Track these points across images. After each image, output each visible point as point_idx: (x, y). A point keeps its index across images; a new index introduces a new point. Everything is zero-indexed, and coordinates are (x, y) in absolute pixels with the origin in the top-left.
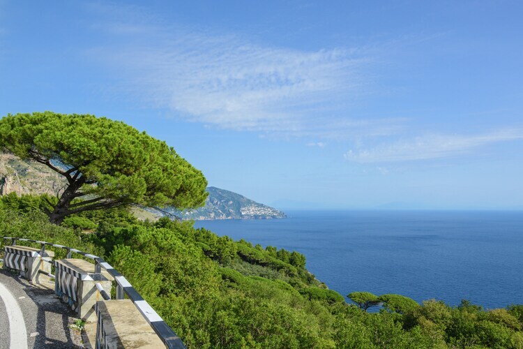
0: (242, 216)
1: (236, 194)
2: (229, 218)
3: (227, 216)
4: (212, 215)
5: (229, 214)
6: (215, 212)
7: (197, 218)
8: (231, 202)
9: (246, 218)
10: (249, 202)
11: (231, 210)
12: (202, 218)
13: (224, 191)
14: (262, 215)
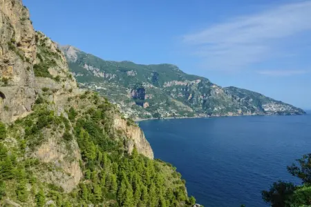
0: (265, 112)
1: (254, 93)
2: (254, 114)
3: (252, 112)
4: (240, 111)
5: (253, 111)
6: (242, 109)
7: (226, 114)
8: (252, 100)
9: (270, 114)
10: (269, 100)
11: (254, 107)
12: (230, 114)
13: (242, 90)
14: (286, 112)
